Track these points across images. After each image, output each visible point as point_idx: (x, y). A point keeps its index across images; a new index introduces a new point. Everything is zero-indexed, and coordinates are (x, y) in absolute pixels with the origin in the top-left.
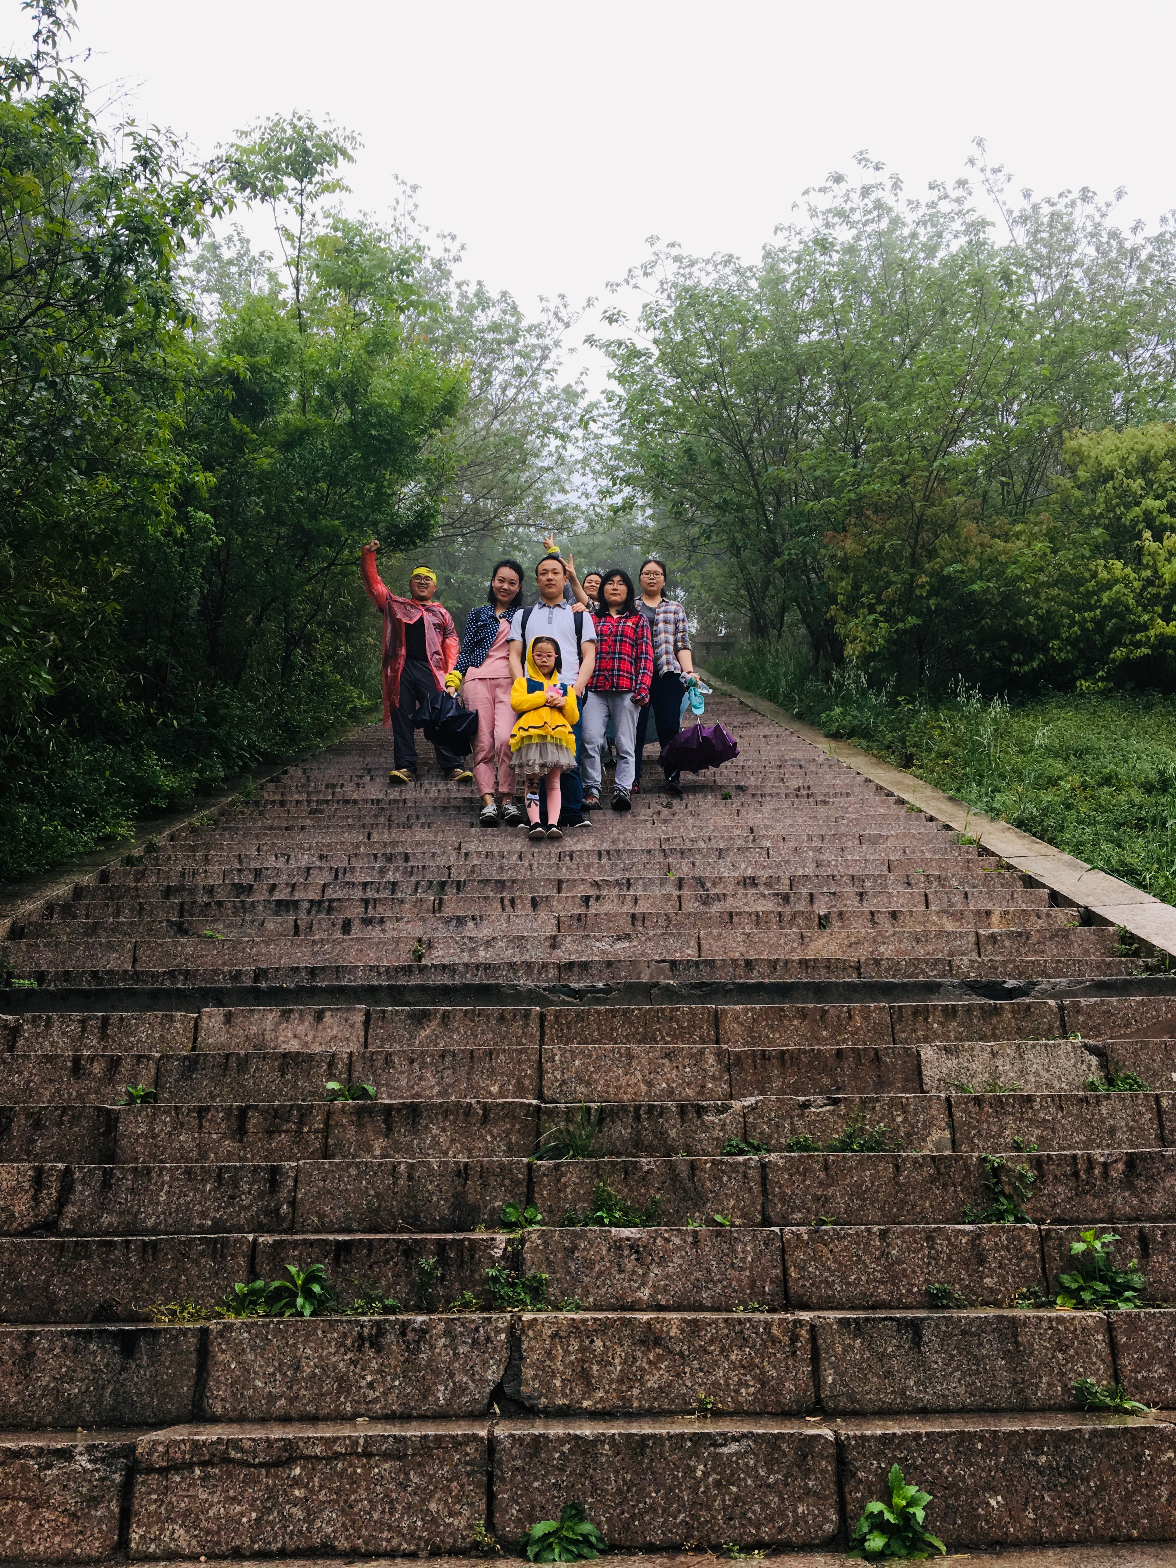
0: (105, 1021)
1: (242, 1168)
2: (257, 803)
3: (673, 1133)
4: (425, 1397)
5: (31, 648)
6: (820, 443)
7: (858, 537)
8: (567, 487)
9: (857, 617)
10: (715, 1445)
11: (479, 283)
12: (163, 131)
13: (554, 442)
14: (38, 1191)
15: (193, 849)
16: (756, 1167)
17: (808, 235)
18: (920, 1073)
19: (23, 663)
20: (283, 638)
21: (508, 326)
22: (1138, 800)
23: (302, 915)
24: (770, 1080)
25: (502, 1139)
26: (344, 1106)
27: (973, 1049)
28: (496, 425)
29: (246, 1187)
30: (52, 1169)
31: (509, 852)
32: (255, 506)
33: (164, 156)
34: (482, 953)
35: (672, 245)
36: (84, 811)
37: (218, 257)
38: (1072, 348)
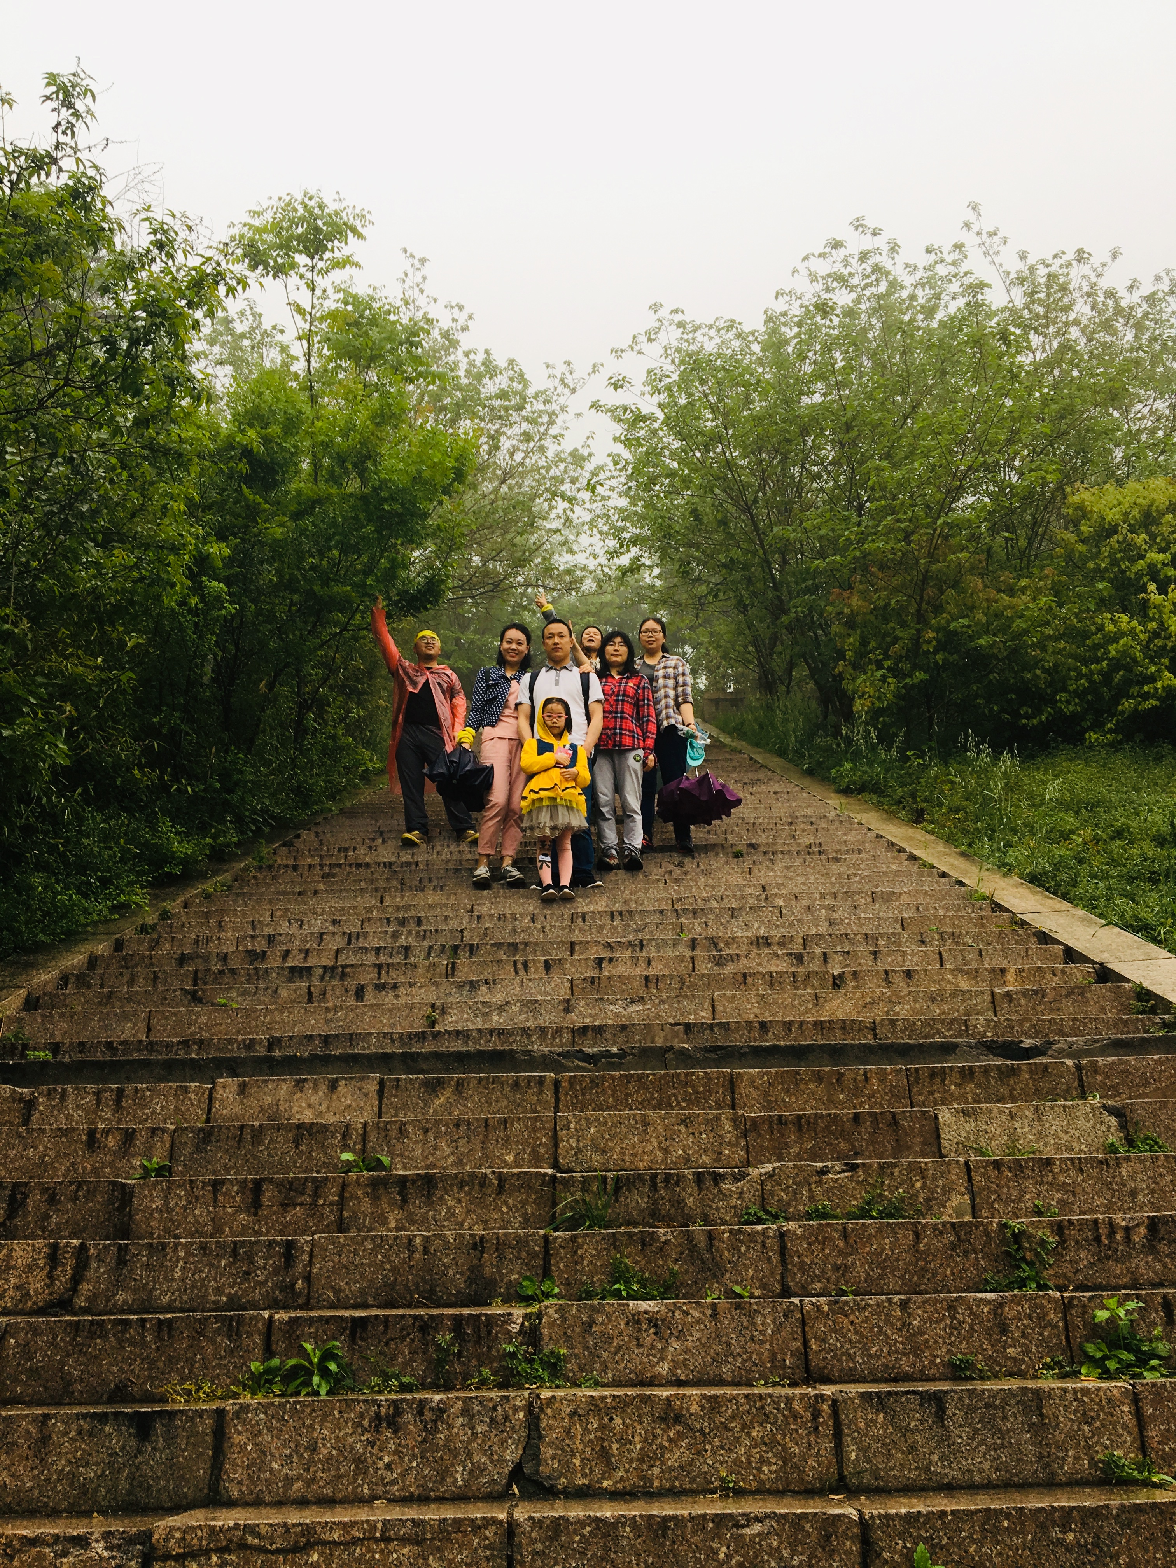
0: (120, 1093)
1: (257, 1242)
2: (270, 868)
3: (690, 1202)
4: (443, 1479)
5: (47, 718)
6: (824, 502)
7: (864, 595)
8: (575, 547)
9: (865, 673)
10: (738, 1526)
11: (487, 352)
12: (178, 215)
13: (561, 505)
14: (53, 1268)
15: (207, 915)
16: (775, 1237)
17: (809, 299)
18: (938, 1137)
19: (40, 734)
20: (295, 703)
21: (515, 393)
22: (1150, 854)
23: (316, 982)
24: (787, 1146)
25: (517, 1210)
26: (358, 1177)
27: (991, 1111)
28: (504, 489)
29: (261, 1262)
30: (68, 1245)
31: (521, 915)
32: (269, 575)
33: (179, 239)
34: (496, 1018)
35: (676, 311)
36: (99, 879)
37: (232, 332)
38: (1071, 405)
